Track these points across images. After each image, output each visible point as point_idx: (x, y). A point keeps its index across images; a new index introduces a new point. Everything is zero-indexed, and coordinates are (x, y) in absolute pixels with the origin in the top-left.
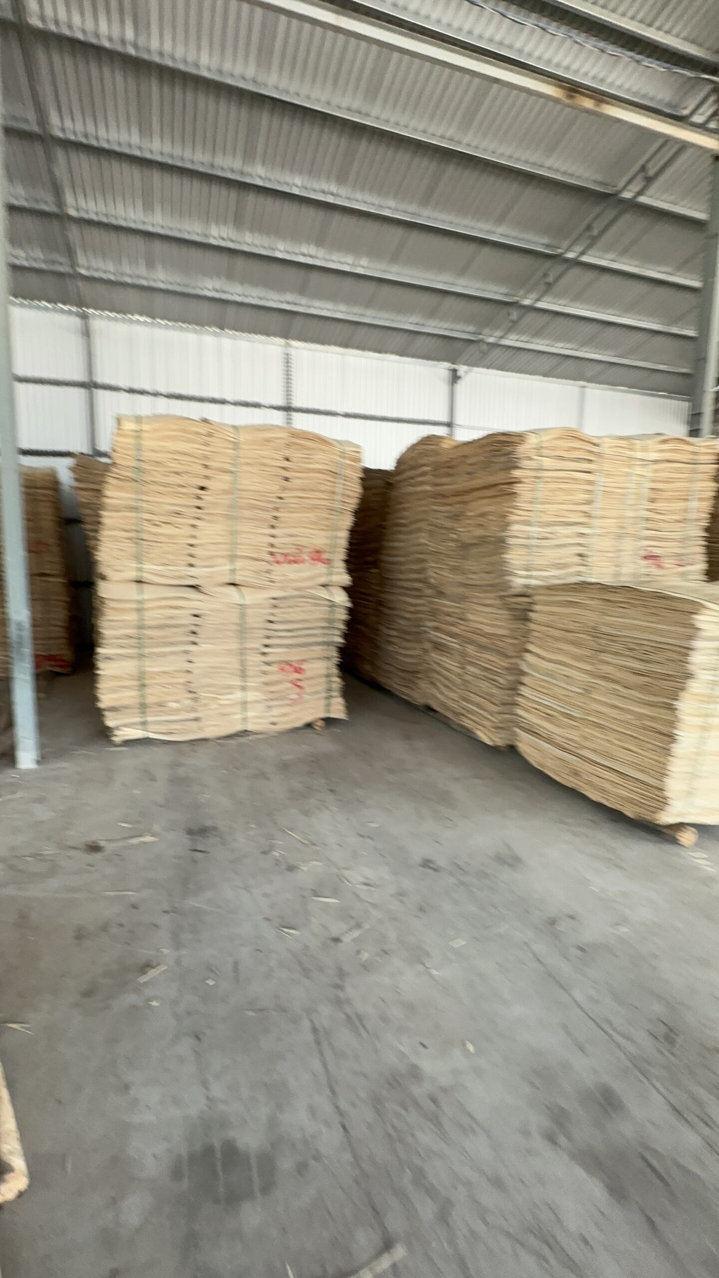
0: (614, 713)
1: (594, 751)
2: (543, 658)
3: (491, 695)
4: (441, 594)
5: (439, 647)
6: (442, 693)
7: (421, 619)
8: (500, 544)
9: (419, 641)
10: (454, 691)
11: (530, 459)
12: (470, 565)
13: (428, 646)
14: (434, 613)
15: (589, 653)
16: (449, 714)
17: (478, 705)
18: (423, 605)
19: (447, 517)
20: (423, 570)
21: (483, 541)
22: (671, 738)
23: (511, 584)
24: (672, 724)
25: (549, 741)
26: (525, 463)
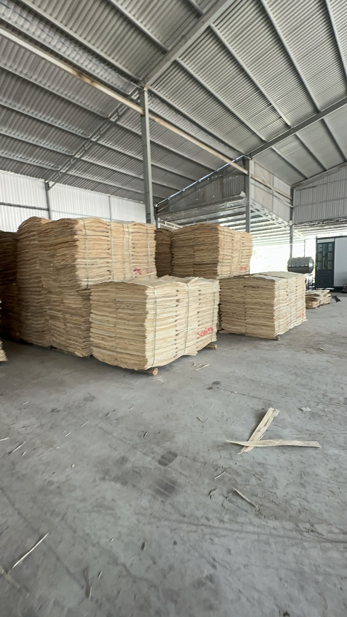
0: (126, 332)
1: (121, 348)
2: (97, 315)
3: (79, 335)
4: (50, 292)
5: (53, 317)
6: (57, 339)
7: (42, 306)
8: (73, 268)
9: (43, 316)
10: (63, 337)
11: (81, 230)
12: (61, 278)
13: (48, 318)
14: (48, 302)
15: (114, 310)
16: (62, 348)
17: (74, 340)
18: (43, 299)
19: (48, 256)
20: (40, 282)
21: (65, 266)
22: (144, 337)
23: (81, 285)
24: (144, 331)
25: (105, 349)
26: (79, 232)
